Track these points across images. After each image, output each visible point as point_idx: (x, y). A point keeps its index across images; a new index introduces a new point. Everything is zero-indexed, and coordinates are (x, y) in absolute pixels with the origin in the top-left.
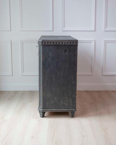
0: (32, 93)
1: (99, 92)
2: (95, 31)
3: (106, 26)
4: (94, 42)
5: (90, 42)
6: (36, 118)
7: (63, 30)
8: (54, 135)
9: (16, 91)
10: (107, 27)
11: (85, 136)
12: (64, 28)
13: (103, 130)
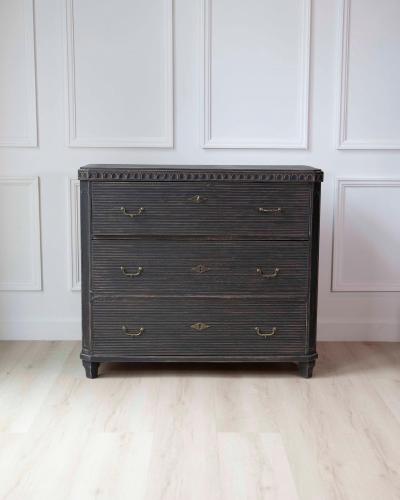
3: (344, 134)
6: (115, 430)
7: (208, 145)
8: (169, 484)
9: (53, 342)
10: (346, 138)
11: (268, 488)
12: (211, 141)
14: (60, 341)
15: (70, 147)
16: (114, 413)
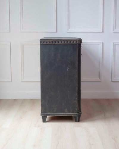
0: (33, 101)
1: (108, 100)
2: (103, 32)
3: (115, 26)
4: (101, 44)
5: (97, 44)
6: (39, 127)
8: (58, 143)
9: (15, 99)
10: (116, 28)
11: (93, 144)
12: (69, 30)
13: (112, 138)
14: (17, 99)
15: (21, 32)
16: (38, 121)
